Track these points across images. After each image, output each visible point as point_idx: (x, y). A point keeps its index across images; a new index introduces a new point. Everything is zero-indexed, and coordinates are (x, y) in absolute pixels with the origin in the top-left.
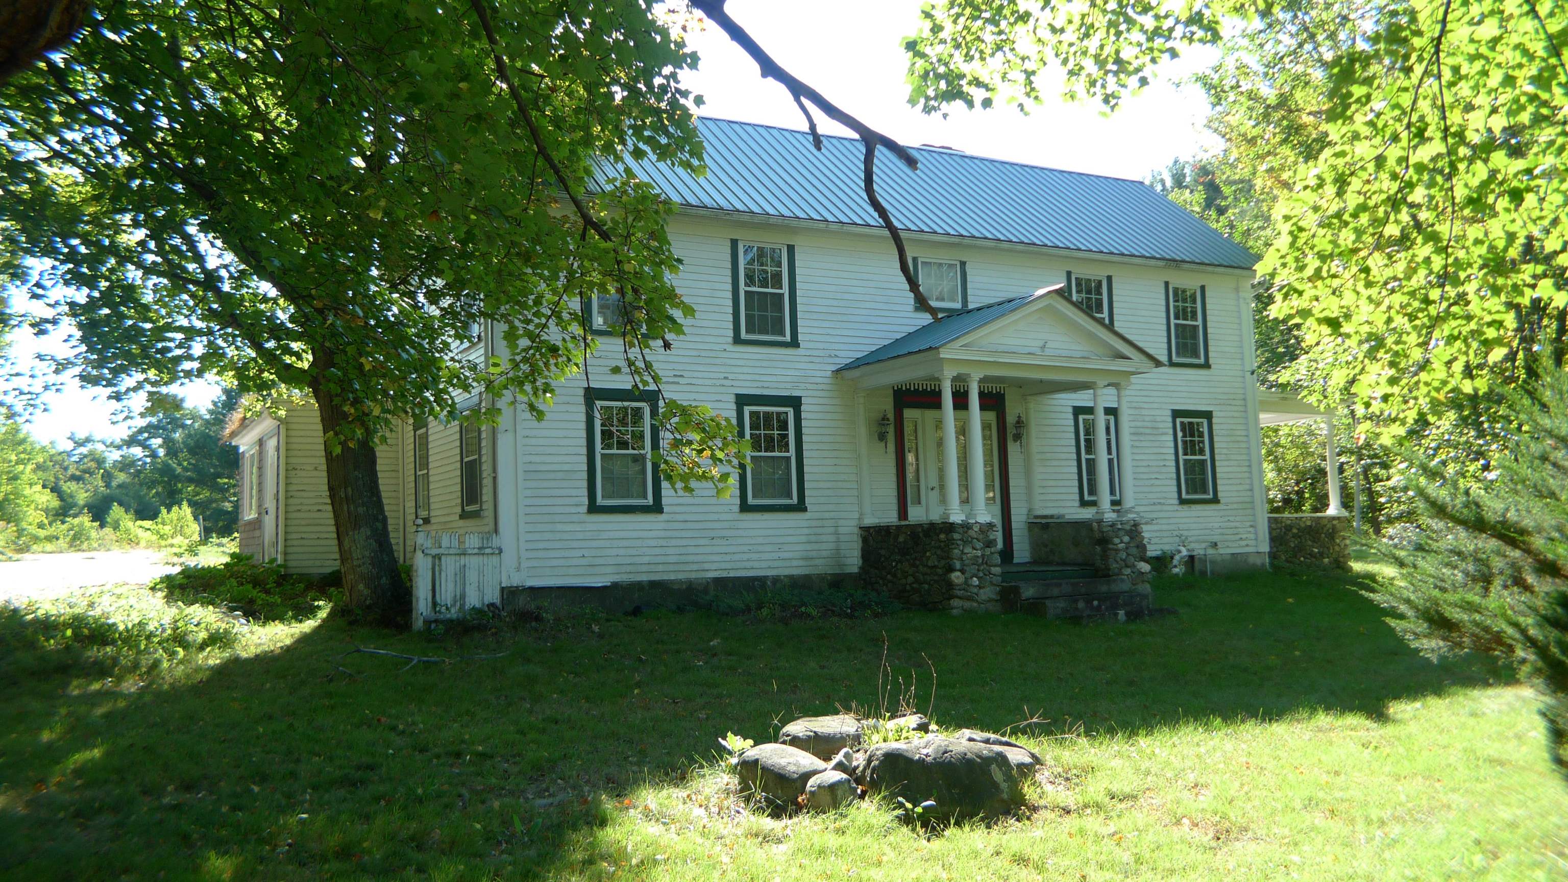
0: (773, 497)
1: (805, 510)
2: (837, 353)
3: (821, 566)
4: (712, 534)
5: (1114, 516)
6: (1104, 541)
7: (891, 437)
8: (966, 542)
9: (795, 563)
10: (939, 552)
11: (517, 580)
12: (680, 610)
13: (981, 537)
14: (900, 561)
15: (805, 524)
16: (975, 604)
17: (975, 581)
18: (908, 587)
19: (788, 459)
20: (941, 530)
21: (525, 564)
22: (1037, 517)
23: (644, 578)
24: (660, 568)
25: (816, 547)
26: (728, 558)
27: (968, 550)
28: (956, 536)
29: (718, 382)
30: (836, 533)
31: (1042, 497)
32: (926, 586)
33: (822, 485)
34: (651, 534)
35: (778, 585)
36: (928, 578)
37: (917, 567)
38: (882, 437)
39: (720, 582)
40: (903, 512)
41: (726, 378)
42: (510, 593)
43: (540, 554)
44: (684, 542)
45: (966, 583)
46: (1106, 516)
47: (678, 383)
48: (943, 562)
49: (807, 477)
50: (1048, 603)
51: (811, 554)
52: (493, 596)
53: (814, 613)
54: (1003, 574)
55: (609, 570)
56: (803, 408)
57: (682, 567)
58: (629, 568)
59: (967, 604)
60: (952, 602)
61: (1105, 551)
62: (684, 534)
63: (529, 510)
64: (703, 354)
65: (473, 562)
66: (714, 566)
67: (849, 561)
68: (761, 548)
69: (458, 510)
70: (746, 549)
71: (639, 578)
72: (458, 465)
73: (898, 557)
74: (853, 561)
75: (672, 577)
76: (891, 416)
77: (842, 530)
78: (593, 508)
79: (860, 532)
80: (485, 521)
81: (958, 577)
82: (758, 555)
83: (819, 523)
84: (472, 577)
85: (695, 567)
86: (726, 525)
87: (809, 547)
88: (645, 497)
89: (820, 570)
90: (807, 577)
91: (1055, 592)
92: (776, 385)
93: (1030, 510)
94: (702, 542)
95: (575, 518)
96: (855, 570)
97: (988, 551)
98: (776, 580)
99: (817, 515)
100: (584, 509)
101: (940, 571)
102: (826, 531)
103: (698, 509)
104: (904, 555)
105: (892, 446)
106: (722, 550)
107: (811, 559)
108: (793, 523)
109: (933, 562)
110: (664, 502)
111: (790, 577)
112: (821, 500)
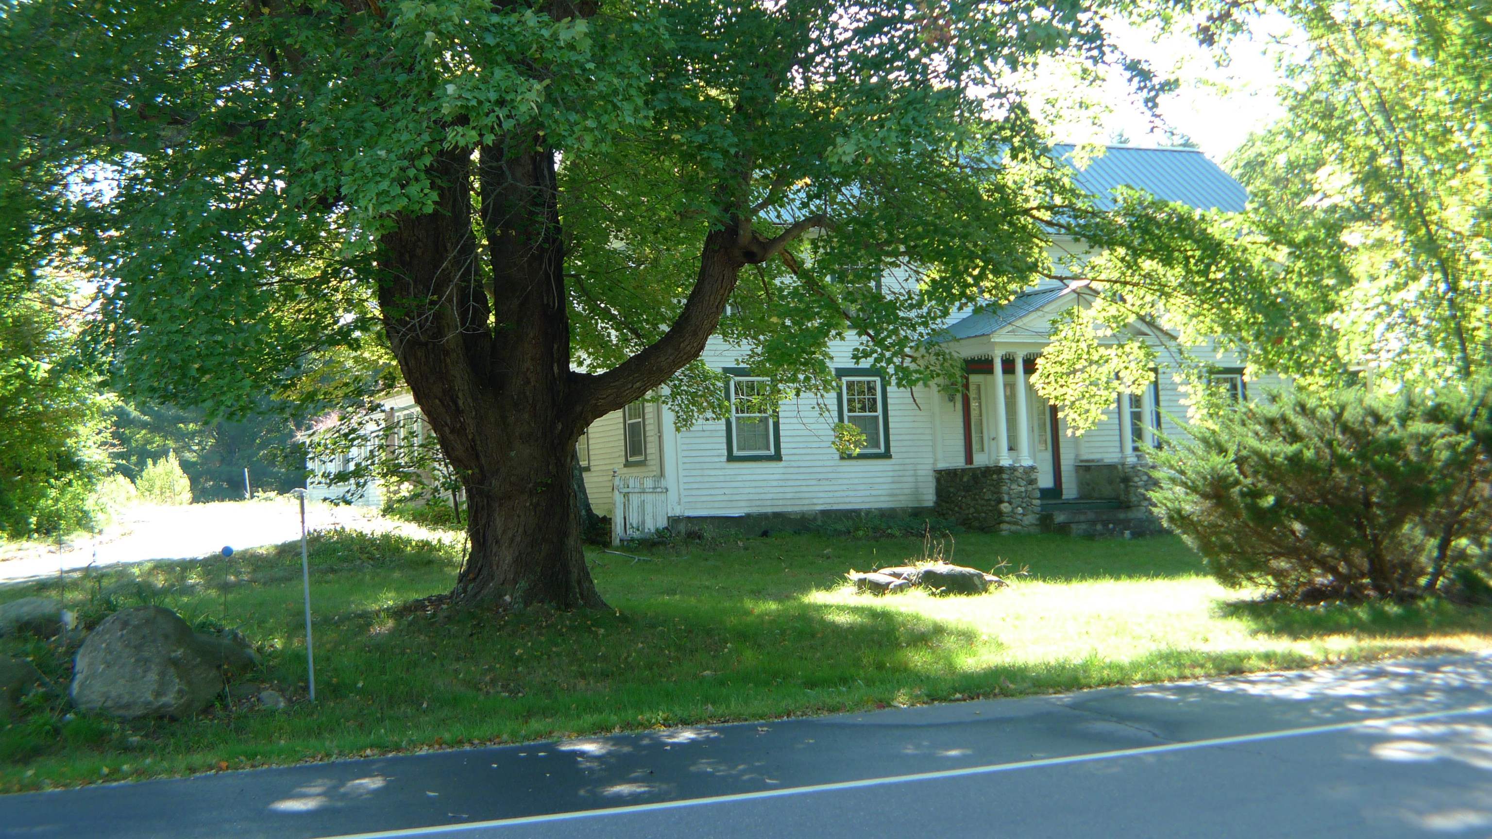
0: (865, 447)
1: (890, 457)
3: (903, 501)
4: (819, 476)
5: (1135, 460)
6: (1126, 480)
7: (959, 397)
8: (1012, 481)
9: (882, 499)
10: (992, 489)
11: (678, 512)
12: (797, 533)
13: (1025, 477)
14: (965, 497)
15: (890, 468)
16: (1020, 528)
17: (1020, 510)
18: (970, 516)
19: (877, 417)
20: (994, 472)
21: (684, 500)
22: (1082, 461)
23: (769, 510)
24: (781, 503)
25: (897, 486)
26: (831, 494)
27: (1014, 486)
28: (1005, 476)
30: (916, 476)
31: (1087, 445)
32: (983, 515)
33: (903, 437)
34: (772, 477)
35: (870, 515)
36: (985, 508)
37: (977, 500)
38: (952, 399)
39: (825, 513)
40: (969, 458)
42: (674, 521)
43: (694, 492)
44: (799, 483)
45: (1012, 511)
46: (1128, 460)
48: (995, 496)
49: (891, 431)
50: (1074, 526)
51: (895, 492)
52: (662, 523)
53: (897, 533)
54: (1042, 505)
55: (743, 504)
56: (888, 377)
57: (798, 502)
58: (758, 503)
59: (1014, 528)
60: (1002, 526)
61: (1127, 487)
62: (798, 476)
63: (686, 460)
65: (649, 498)
66: (821, 501)
67: (926, 497)
68: (856, 487)
69: (623, 460)
70: (844, 487)
71: (765, 510)
72: (622, 426)
73: (963, 493)
74: (929, 498)
75: (790, 509)
76: (959, 380)
77: (920, 473)
78: (731, 458)
79: (934, 474)
80: (651, 468)
81: (1006, 507)
82: (854, 493)
83: (901, 468)
84: (649, 508)
85: (807, 502)
86: (829, 469)
87: (893, 486)
88: (768, 449)
89: (903, 504)
90: (893, 510)
91: (1082, 518)
93: (1077, 456)
94: (812, 483)
95: (718, 465)
96: (931, 504)
97: (1030, 488)
98: (868, 512)
99: (898, 461)
100: (724, 459)
101: (993, 503)
102: (907, 473)
103: (808, 457)
104: (968, 491)
105: (959, 405)
106: (827, 488)
107: (896, 495)
108: (880, 468)
109: (988, 496)
110: (783, 452)
111: (880, 509)
112: (904, 450)
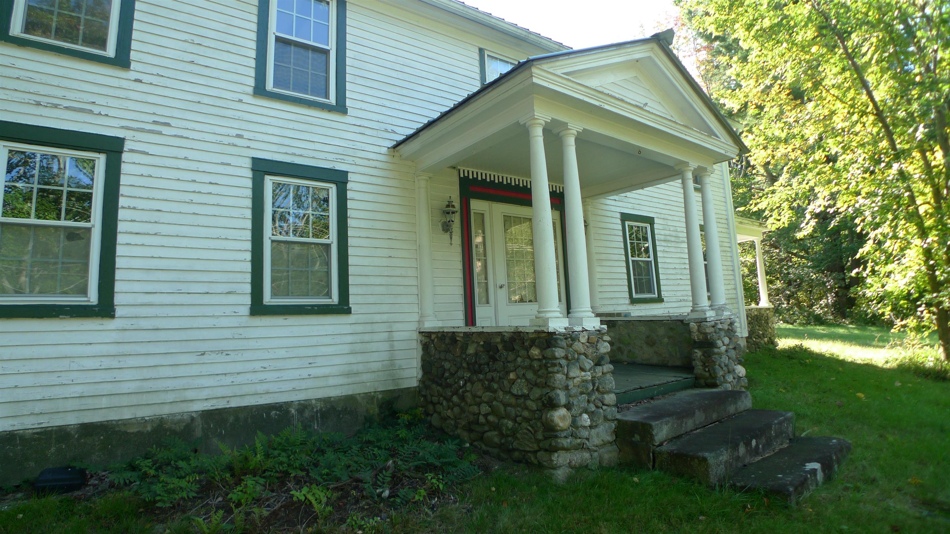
0: (306, 295)
1: (348, 311)
2: (395, 129)
3: (367, 383)
4: (203, 347)
7: (457, 228)
8: (571, 361)
9: (332, 381)
10: (530, 375)
13: (591, 350)
14: (469, 380)
15: (348, 329)
16: (586, 455)
17: (586, 419)
18: (482, 419)
19: (328, 247)
20: (534, 343)
22: (600, 315)
23: (72, 420)
24: (104, 402)
25: (360, 358)
26: (228, 380)
27: (574, 372)
28: (559, 353)
29: (226, 140)
30: (390, 340)
32: (510, 424)
33: (372, 280)
34: (88, 350)
35: (307, 414)
36: (513, 412)
37: (495, 391)
38: (447, 228)
40: (469, 315)
41: (239, 136)
44: (152, 361)
45: (574, 423)
47: (160, 133)
48: (537, 392)
49: (351, 270)
51: (355, 368)
56: (349, 186)
57: (144, 399)
59: (575, 457)
60: (555, 457)
61: (708, 355)
62: (152, 349)
64: (206, 100)
66: (204, 394)
67: (406, 374)
68: (280, 364)
70: (257, 366)
71: (58, 421)
73: (467, 375)
74: (411, 374)
75: (127, 415)
76: (457, 204)
77: (397, 336)
79: (420, 337)
81: (563, 418)
82: (278, 374)
83: (368, 328)
85: (170, 397)
86: (227, 334)
87: (352, 359)
89: (369, 388)
90: (350, 398)
92: (311, 154)
94: (184, 359)
96: (414, 383)
98: (303, 406)
99: (362, 319)
101: (533, 406)
102: (376, 337)
103: (177, 311)
104: (475, 372)
105: (457, 239)
106: (219, 369)
107: (357, 373)
108: (330, 330)
109: (521, 387)
110: (118, 299)
111: (326, 400)
112: (371, 299)
